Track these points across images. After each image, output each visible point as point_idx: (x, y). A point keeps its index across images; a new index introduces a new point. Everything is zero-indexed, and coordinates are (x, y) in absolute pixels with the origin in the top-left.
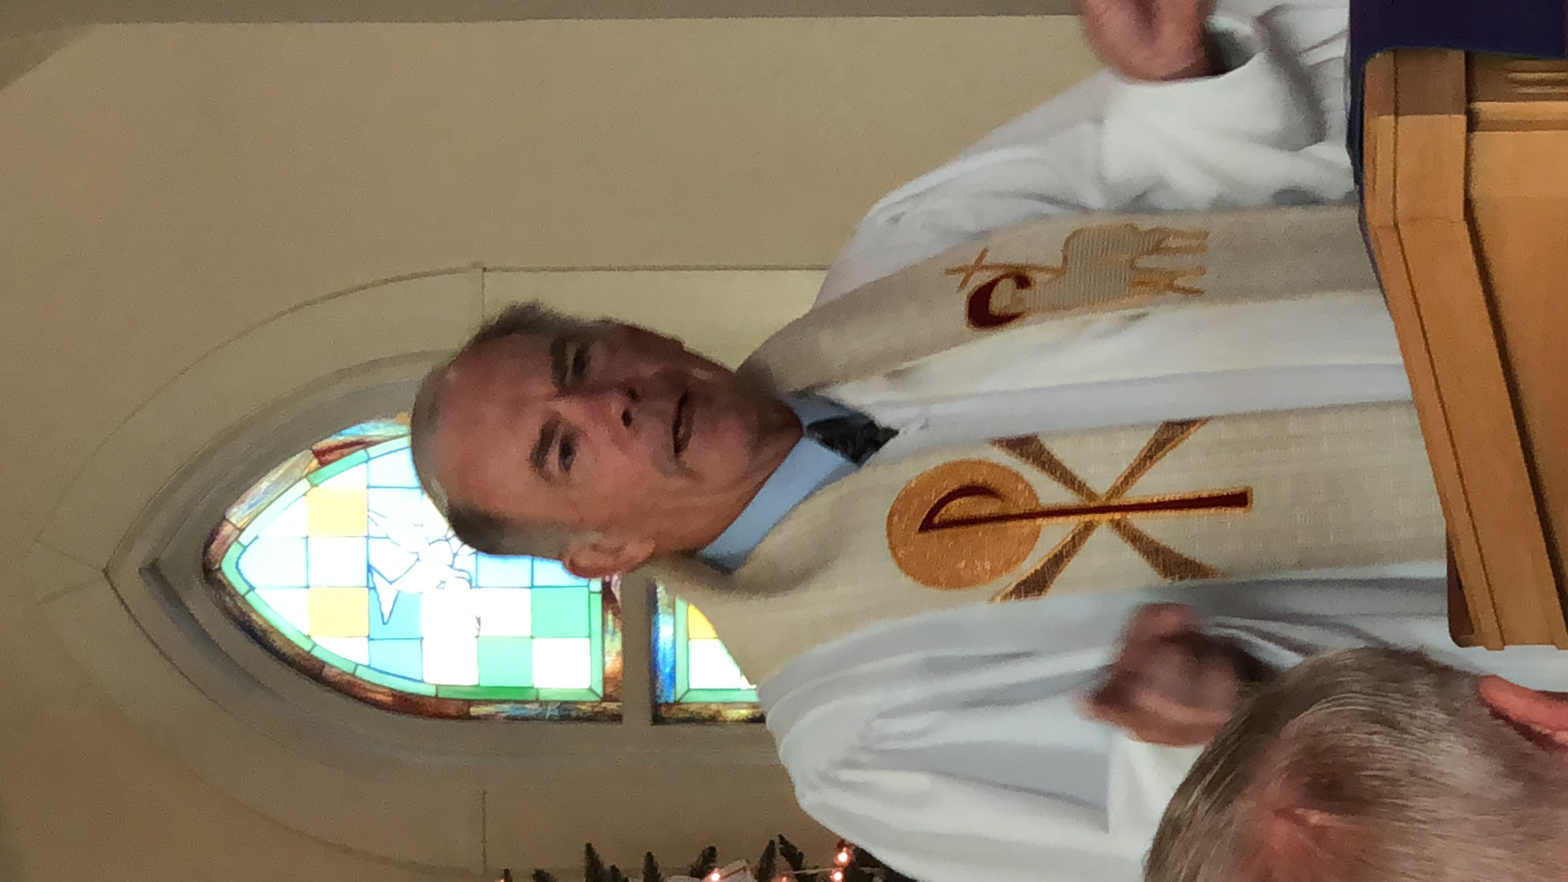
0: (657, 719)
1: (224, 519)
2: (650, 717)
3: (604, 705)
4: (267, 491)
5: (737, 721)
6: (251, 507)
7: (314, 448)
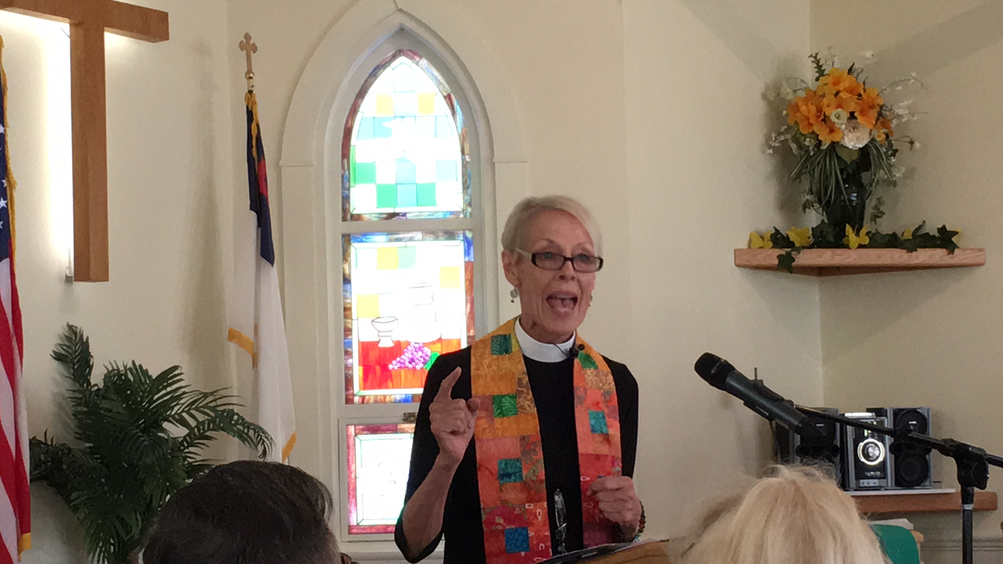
0: (344, 236)
1: (421, 57)
2: (344, 232)
3: (349, 214)
4: (433, 75)
5: (343, 269)
6: (426, 68)
7: (451, 94)
